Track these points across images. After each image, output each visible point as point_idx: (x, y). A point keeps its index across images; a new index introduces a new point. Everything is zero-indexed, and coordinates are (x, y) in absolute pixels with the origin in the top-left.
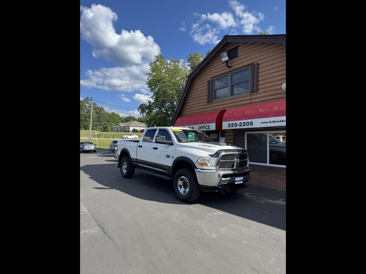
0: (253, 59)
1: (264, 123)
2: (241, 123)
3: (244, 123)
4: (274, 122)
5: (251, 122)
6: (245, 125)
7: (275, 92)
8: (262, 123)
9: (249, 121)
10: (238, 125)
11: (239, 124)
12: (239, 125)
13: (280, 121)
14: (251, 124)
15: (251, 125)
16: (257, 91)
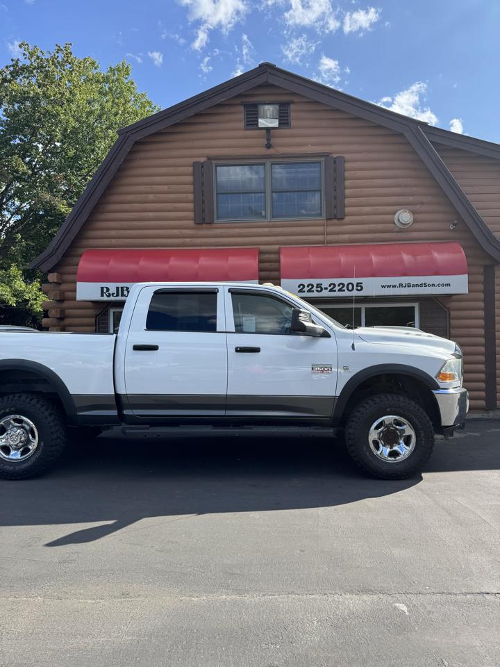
0: (330, 144)
1: (389, 286)
2: (334, 285)
3: (341, 286)
4: (409, 285)
5: (358, 284)
6: (345, 288)
7: (380, 226)
8: (383, 287)
9: (355, 281)
10: (326, 288)
11: (328, 286)
12: (329, 288)
13: (421, 285)
14: (359, 288)
15: (357, 290)
16: (342, 219)
